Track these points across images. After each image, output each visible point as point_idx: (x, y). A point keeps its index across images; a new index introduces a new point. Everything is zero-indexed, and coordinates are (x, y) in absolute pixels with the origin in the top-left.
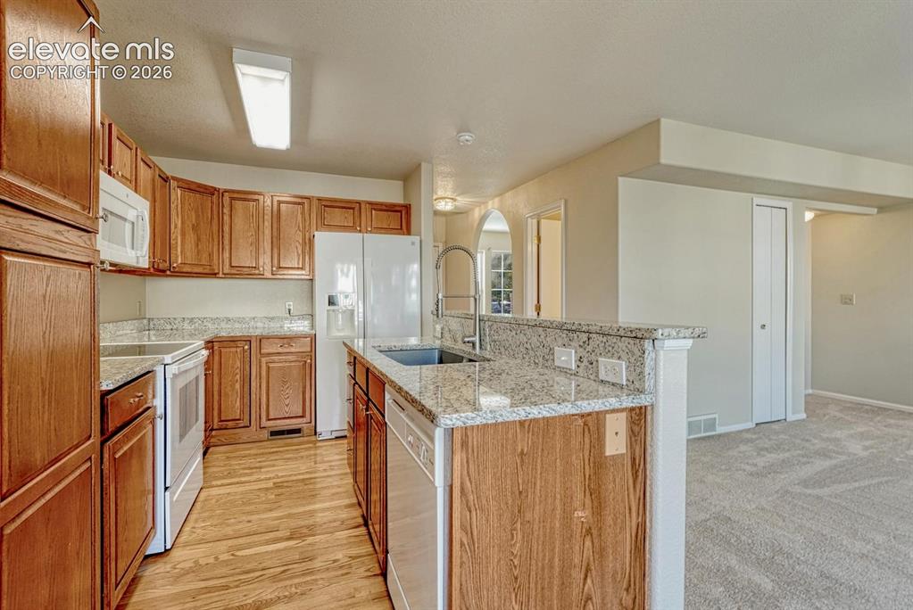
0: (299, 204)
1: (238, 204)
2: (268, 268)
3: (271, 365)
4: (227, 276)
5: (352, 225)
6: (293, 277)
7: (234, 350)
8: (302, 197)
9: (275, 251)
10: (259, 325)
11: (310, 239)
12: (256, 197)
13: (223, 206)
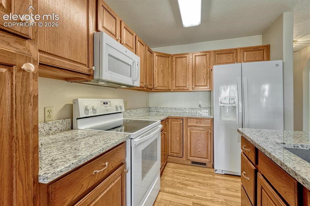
0: (205, 55)
1: (179, 60)
2: (191, 87)
3: (192, 131)
4: (175, 91)
5: (232, 62)
6: (202, 90)
7: (176, 122)
8: (206, 52)
9: (194, 78)
10: (187, 111)
11: (210, 72)
12: (185, 56)
13: (173, 61)
